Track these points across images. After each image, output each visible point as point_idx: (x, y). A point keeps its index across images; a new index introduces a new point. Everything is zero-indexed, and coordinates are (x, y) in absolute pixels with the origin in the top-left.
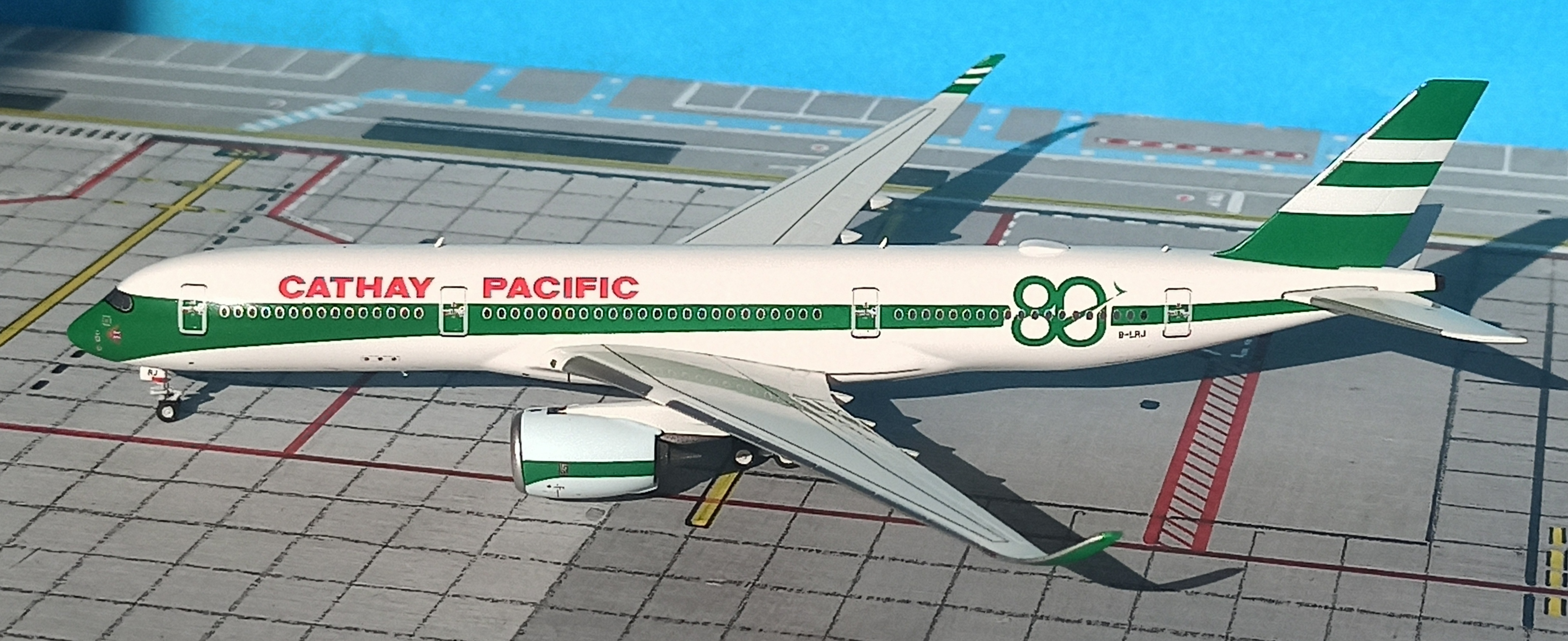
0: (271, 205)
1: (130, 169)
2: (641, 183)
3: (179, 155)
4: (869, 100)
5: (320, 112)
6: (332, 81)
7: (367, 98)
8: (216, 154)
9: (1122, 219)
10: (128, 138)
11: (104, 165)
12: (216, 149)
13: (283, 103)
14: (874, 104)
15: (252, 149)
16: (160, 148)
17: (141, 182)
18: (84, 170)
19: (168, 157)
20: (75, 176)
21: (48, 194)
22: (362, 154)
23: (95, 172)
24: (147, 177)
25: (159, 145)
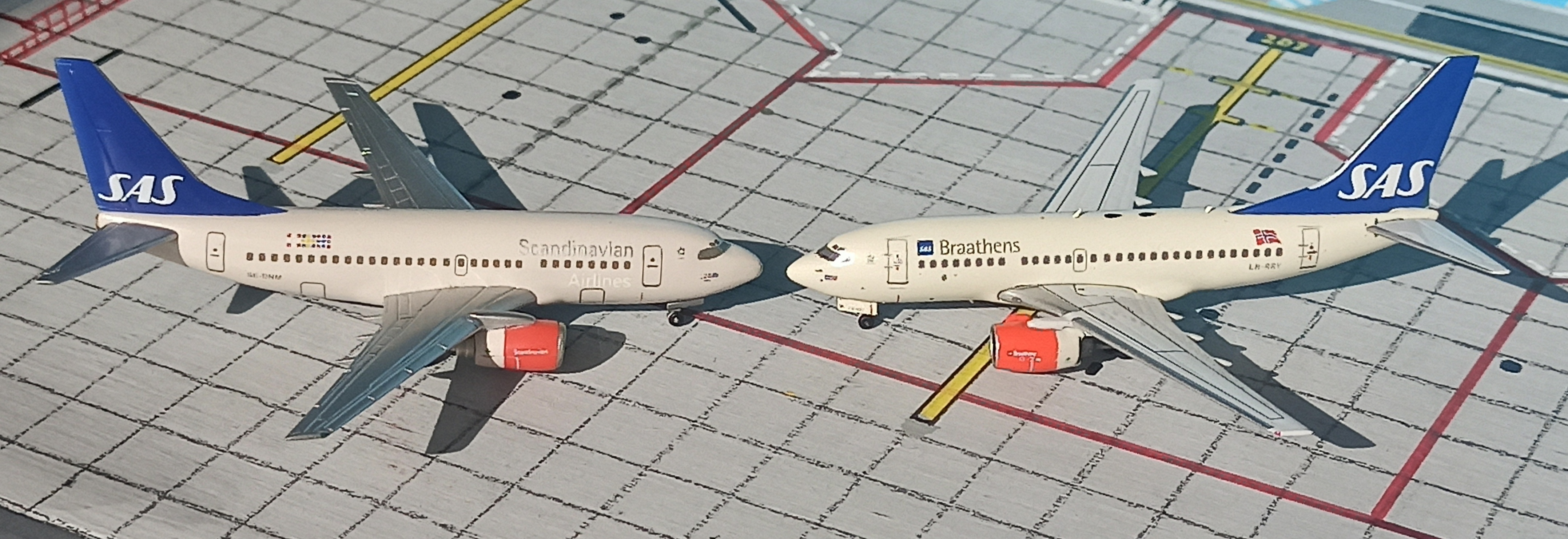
0: (1318, 125)
1: (1157, 50)
3: (1208, 35)
8: (1249, 39)
11: (1131, 41)
12: (1249, 31)
15: (1288, 37)
16: (1188, 22)
17: (1171, 71)
18: (1109, 46)
19: (1197, 37)
20: (1100, 54)
21: (1075, 77)
22: (1409, 59)
23: (1120, 50)
24: (1177, 64)
25: (1187, 17)
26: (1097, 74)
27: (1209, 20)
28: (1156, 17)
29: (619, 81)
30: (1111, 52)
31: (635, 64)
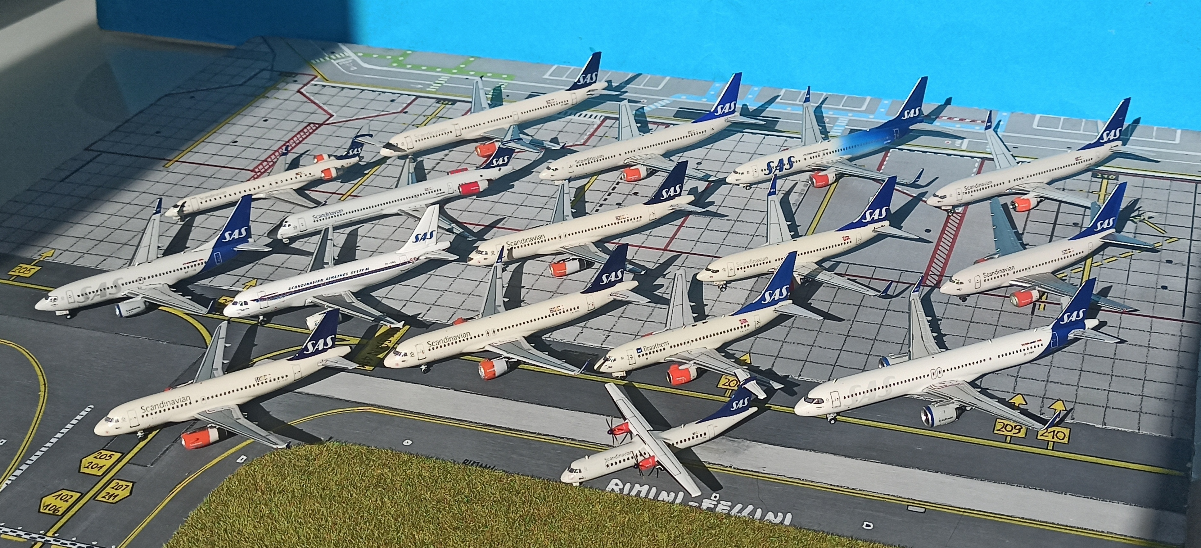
1: (600, 132)
2: (766, 137)
4: (844, 97)
5: (658, 105)
6: (660, 90)
7: (672, 99)
9: (926, 152)
10: (597, 118)
11: (592, 130)
13: (646, 101)
14: (845, 98)
16: (609, 122)
17: (604, 138)
18: (585, 133)
19: (611, 127)
20: (583, 135)
21: (576, 143)
22: (674, 125)
23: (589, 133)
24: (606, 135)
25: (608, 120)
26: (582, 141)
27: (615, 121)
28: (599, 122)
29: (439, 163)
30: (586, 134)
31: (443, 157)
